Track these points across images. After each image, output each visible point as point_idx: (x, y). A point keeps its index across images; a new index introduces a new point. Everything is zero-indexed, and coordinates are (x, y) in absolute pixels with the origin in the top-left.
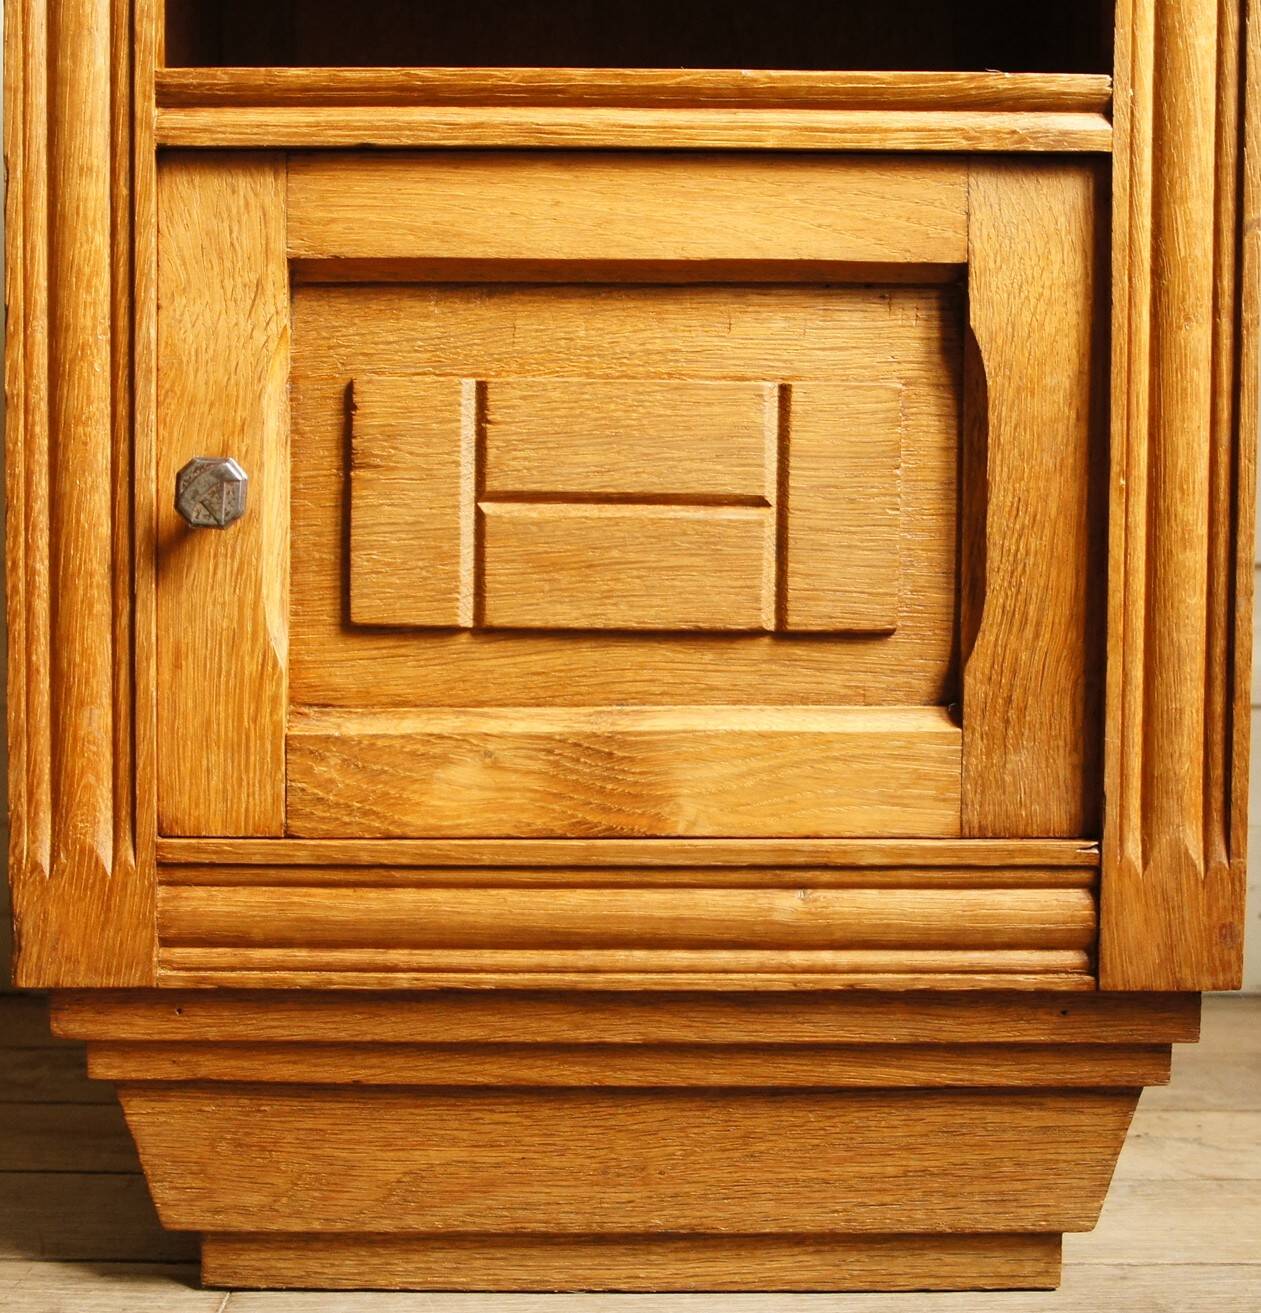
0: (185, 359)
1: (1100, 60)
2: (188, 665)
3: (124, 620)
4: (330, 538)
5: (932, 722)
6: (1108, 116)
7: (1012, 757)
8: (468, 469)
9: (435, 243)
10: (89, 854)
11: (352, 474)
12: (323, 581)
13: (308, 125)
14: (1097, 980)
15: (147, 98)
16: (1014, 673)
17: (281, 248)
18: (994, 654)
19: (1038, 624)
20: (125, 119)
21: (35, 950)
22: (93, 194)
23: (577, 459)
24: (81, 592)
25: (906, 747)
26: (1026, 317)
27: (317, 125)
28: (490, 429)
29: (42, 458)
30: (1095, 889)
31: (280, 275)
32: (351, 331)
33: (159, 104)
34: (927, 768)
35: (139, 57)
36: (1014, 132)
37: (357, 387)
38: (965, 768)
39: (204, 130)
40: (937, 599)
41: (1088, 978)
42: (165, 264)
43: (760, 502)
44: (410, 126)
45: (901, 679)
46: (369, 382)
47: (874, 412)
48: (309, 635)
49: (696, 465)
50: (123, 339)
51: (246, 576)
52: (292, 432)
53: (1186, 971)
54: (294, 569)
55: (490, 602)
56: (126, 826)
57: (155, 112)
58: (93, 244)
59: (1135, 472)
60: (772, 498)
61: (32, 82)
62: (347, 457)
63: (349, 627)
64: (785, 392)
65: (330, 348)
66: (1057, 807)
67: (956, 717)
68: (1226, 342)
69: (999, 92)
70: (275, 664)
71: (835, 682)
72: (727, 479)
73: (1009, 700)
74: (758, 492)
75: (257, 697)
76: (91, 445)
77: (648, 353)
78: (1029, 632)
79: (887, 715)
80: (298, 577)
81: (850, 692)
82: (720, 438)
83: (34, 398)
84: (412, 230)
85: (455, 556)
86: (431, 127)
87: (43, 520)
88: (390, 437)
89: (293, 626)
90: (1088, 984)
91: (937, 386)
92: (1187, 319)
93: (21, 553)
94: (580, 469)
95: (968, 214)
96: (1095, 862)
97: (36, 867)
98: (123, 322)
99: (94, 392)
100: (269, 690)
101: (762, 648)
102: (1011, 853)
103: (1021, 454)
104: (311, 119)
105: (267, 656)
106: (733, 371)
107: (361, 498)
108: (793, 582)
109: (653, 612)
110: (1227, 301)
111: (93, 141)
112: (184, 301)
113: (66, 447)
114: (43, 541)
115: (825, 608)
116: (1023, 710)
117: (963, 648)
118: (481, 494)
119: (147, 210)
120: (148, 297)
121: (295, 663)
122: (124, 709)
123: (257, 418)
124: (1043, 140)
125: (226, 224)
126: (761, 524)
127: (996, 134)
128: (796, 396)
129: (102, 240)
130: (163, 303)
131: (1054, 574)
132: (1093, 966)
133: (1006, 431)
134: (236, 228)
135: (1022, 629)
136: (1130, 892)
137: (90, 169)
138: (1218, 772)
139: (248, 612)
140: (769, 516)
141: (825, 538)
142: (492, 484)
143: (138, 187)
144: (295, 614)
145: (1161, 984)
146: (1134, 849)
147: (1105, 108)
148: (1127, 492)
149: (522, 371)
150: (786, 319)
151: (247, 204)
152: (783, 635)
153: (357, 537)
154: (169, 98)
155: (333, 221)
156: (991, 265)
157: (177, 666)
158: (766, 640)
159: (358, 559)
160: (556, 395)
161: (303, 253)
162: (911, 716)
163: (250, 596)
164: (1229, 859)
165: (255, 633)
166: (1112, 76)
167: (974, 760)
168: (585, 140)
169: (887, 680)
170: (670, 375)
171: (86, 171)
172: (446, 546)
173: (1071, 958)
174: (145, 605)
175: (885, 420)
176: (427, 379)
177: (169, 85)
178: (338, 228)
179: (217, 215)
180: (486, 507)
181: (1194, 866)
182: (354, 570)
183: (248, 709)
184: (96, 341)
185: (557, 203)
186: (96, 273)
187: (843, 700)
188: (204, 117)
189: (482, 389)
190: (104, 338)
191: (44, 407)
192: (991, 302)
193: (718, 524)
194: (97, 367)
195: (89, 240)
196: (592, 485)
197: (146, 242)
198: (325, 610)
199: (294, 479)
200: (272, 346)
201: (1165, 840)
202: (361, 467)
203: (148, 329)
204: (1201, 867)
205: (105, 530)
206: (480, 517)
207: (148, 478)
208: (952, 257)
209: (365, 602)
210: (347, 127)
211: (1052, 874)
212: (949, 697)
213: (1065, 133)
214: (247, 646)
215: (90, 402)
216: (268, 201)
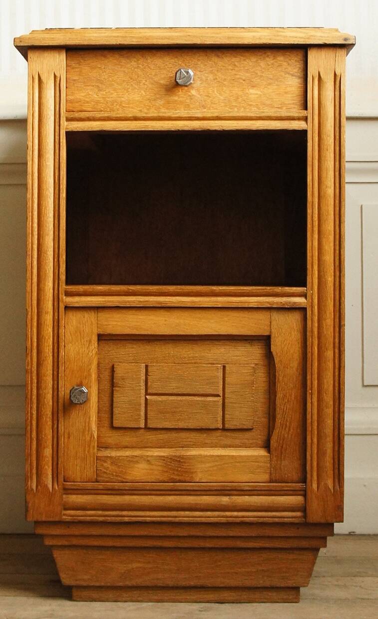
0: (71, 360)
1: (304, 284)
2: (71, 438)
3: (56, 426)
4: (108, 404)
5: (262, 452)
6: (306, 298)
7: (283, 462)
8: (143, 387)
9: (135, 330)
10: (46, 486)
11: (114, 389)
12: (106, 416)
13: (103, 301)
14: (306, 520)
15: (62, 294)
16: (284, 440)
17: (96, 331)
18: (278, 435)
19: (290, 427)
20: (56, 299)
21: (32, 511)
22: (48, 318)
23: (171, 385)
24: (44, 419)
25: (256, 459)
26: (286, 348)
27: (105, 301)
28: (149, 377)
29: (35, 385)
30: (305, 496)
31: (95, 338)
32: (113, 351)
33: (65, 295)
34: (261, 464)
35: (60, 284)
36: (281, 303)
37: (115, 366)
38: (271, 465)
39: (77, 302)
40: (264, 420)
41: (304, 519)
42: (66, 336)
43: (218, 396)
44: (129, 302)
45: (254, 441)
46: (118, 365)
47: (247, 373)
48: (102, 429)
49: (201, 387)
50: (56, 355)
51: (86, 415)
52: (98, 377)
53: (329, 518)
54: (98, 413)
55: (149, 421)
56: (55, 479)
57: (64, 297)
58: (48, 331)
59: (313, 389)
60: (221, 395)
61: (33, 290)
62: (113, 385)
63: (112, 427)
64: (224, 367)
65: (108, 356)
66: (295, 475)
67: (269, 451)
68: (337, 355)
69: (278, 292)
70: (94, 438)
71: (237, 442)
72: (210, 390)
73: (282, 447)
74: (218, 393)
75: (89, 446)
76: (47, 382)
77: (190, 357)
78: (287, 429)
79: (252, 451)
80: (100, 415)
81: (242, 444)
82: (208, 380)
83: (33, 369)
84: (129, 327)
85: (140, 410)
86: (134, 302)
87: (35, 401)
88: (123, 379)
89: (98, 427)
90: (303, 521)
91: (264, 365)
92: (327, 349)
93: (29, 409)
94: (172, 387)
95: (270, 322)
96: (304, 489)
97: (32, 490)
98: (56, 350)
99: (48, 368)
100: (92, 444)
101: (218, 433)
102: (283, 487)
103: (285, 383)
104: (103, 300)
105: (92, 436)
106: (211, 362)
107: (116, 395)
108: (227, 416)
109: (190, 424)
110: (337, 345)
111: (49, 305)
112: (71, 345)
113: (41, 382)
114: (35, 406)
115: (235, 423)
116: (286, 449)
117: (271, 433)
118: (147, 394)
119: (62, 323)
120: (62, 344)
121: (98, 437)
122: (55, 450)
123: (90, 375)
124: (289, 305)
125: (82, 326)
126: (218, 401)
127: (277, 303)
128: (227, 368)
129: (50, 330)
130: (66, 345)
131: (293, 414)
132: (305, 516)
133: (281, 378)
134: (84, 326)
135: (285, 429)
136: (314, 496)
137: (48, 312)
138: (337, 466)
139: (87, 424)
140: (220, 399)
141: (235, 405)
142: (149, 391)
143: (60, 317)
144: (98, 424)
145: (323, 521)
146: (315, 486)
147: (305, 295)
148: (312, 394)
149: (157, 362)
150: (225, 349)
151: (87, 321)
152: (224, 429)
153: (115, 405)
154: (68, 294)
155: (109, 325)
156: (277, 335)
157: (69, 438)
158: (220, 431)
159: (116, 411)
160: (165, 369)
161: (102, 333)
162: (258, 451)
163: (87, 420)
164: (340, 488)
165: (89, 429)
166: (306, 287)
167: (273, 462)
168: (173, 305)
169: (251, 441)
170: (195, 363)
171: (47, 313)
172: (137, 407)
173: (299, 514)
174: (61, 423)
175: (250, 375)
176: (133, 364)
177: (67, 291)
178: (110, 326)
179: (80, 323)
180: (147, 397)
181: (330, 490)
182: (114, 413)
183: (87, 449)
184: (49, 355)
185: (166, 321)
186: (49, 338)
187: (240, 447)
188: (77, 299)
189: (147, 366)
190: (51, 355)
191: (35, 372)
192: (277, 345)
193: (207, 401)
194: (49, 362)
195: (48, 330)
196: (175, 391)
197: (62, 331)
198: (106, 423)
199: (99, 389)
200: (93, 356)
201: (323, 483)
202: (115, 387)
203: (62, 353)
204: (332, 491)
205: (51, 403)
206: (146, 399)
207: (62, 391)
208: (267, 334)
209: (117, 421)
210: (113, 302)
211: (294, 493)
212: (267, 446)
213: (295, 303)
214: (87, 432)
215: (47, 371)
216: (92, 320)
